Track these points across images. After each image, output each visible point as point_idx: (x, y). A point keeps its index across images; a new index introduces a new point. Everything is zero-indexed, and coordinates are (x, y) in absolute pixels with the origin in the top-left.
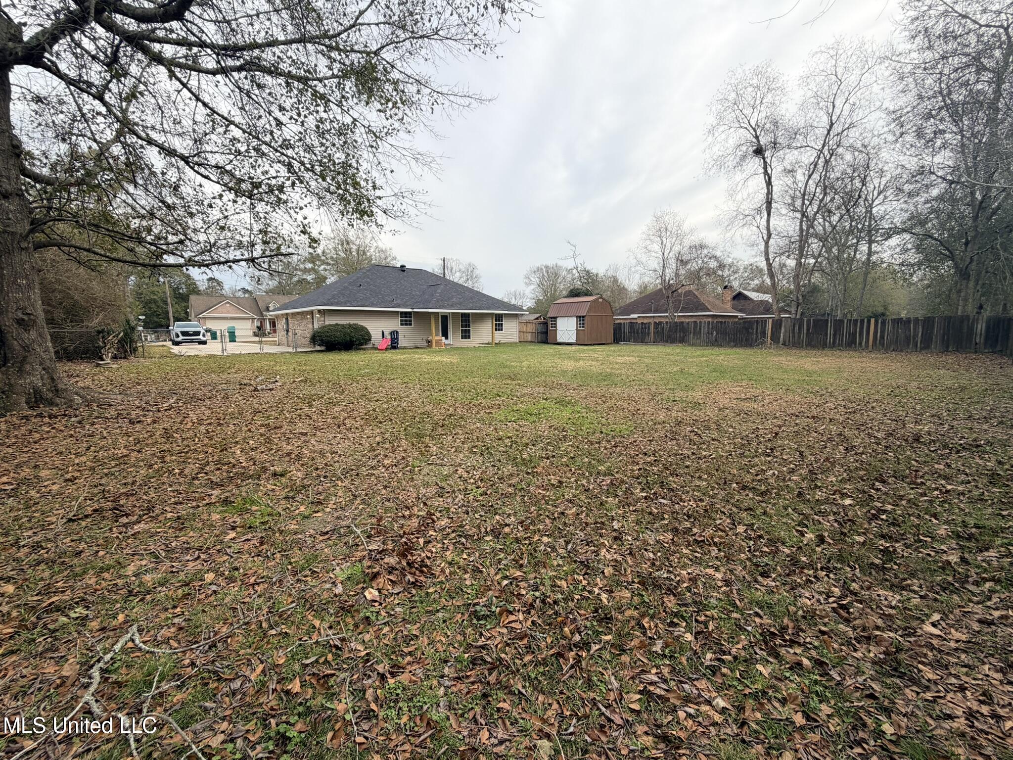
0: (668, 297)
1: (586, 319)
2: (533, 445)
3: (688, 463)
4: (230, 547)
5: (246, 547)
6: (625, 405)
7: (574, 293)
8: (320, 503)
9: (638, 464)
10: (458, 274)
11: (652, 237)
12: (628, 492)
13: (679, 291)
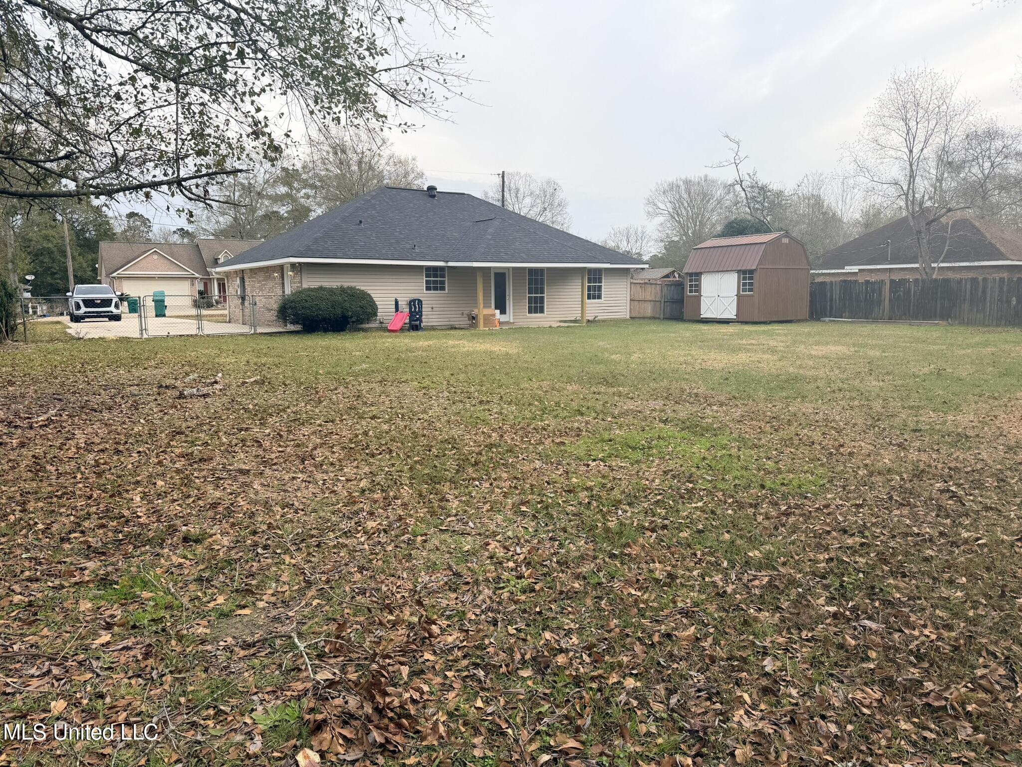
0: (919, 232)
1: (756, 275)
2: (630, 504)
3: (929, 552)
4: (98, 658)
5: (123, 659)
6: (817, 436)
7: (735, 228)
8: (249, 592)
9: (827, 549)
10: (528, 201)
11: (888, 121)
12: (800, 602)
13: (943, 220)
